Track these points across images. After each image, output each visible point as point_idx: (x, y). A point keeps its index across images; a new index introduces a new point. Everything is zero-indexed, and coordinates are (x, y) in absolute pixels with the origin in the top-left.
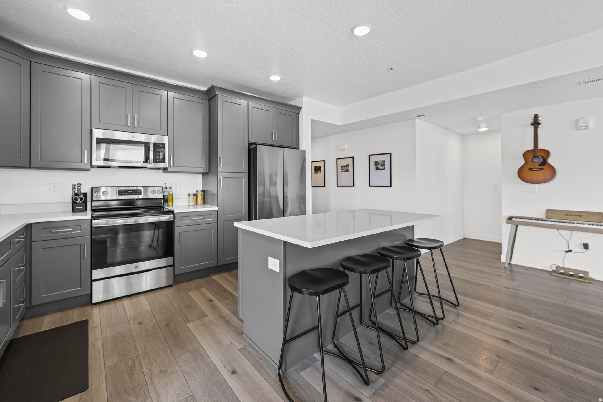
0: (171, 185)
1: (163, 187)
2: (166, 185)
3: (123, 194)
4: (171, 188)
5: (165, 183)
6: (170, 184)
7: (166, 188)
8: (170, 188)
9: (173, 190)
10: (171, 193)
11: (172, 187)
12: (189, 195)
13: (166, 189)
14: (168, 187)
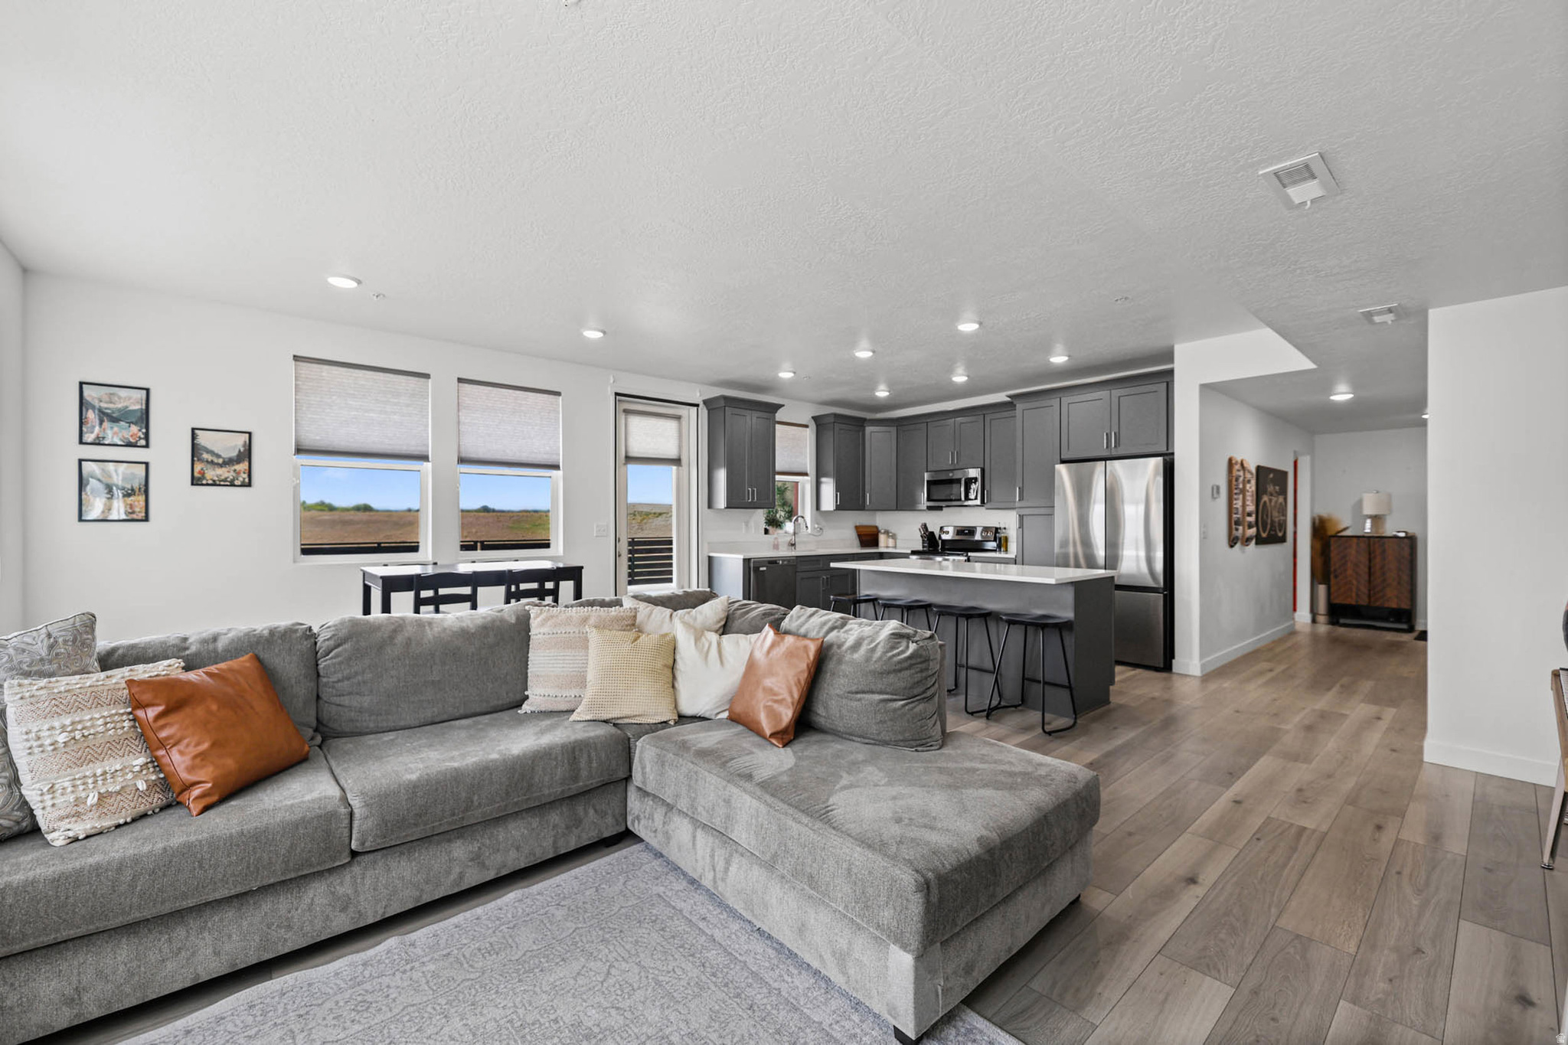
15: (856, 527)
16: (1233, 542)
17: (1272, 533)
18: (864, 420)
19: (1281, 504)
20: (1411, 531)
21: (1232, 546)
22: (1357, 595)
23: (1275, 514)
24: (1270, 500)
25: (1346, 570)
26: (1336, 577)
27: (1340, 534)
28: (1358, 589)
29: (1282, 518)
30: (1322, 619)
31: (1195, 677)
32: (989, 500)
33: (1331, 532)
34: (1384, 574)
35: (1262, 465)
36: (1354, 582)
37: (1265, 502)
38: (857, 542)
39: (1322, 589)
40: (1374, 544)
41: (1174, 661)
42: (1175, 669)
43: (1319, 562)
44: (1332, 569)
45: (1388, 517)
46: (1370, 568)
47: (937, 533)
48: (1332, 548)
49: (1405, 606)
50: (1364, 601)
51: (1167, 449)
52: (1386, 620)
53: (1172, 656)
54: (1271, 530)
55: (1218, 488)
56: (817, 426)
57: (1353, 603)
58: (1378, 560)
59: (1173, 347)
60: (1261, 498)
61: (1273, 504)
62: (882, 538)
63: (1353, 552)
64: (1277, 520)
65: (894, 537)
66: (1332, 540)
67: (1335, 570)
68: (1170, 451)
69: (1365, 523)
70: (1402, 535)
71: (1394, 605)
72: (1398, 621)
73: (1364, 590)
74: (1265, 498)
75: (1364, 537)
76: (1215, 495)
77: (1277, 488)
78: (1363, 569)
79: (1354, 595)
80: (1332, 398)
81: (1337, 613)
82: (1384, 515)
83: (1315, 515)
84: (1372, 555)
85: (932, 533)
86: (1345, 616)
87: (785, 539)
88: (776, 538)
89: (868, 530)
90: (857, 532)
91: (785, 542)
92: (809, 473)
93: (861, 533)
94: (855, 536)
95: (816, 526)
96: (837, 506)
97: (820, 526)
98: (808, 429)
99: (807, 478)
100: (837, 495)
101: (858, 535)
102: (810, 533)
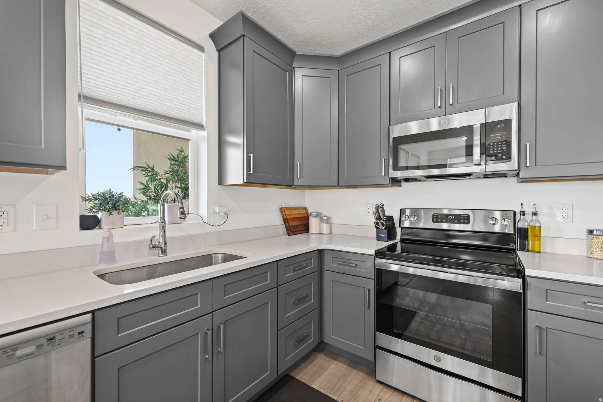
0: (535, 208)
1: (515, 213)
2: (522, 208)
3: (439, 220)
4: (535, 213)
5: (522, 204)
6: (532, 206)
7: (523, 213)
8: (533, 213)
9: (540, 218)
10: (537, 224)
11: (538, 213)
12: (591, 232)
13: (522, 217)
14: (528, 210)
15: (282, 210)
32: (534, 164)
38: (283, 230)
56: (220, 51)
62: (314, 222)
65: (328, 221)
87: (141, 237)
88: (109, 238)
89: (296, 212)
90: (283, 216)
91: (139, 243)
92: (204, 125)
93: (288, 217)
94: (279, 220)
95: (217, 209)
96: (248, 175)
97: (226, 210)
98: (203, 55)
99: (203, 133)
100: (249, 158)
101: (284, 220)
102: (206, 220)
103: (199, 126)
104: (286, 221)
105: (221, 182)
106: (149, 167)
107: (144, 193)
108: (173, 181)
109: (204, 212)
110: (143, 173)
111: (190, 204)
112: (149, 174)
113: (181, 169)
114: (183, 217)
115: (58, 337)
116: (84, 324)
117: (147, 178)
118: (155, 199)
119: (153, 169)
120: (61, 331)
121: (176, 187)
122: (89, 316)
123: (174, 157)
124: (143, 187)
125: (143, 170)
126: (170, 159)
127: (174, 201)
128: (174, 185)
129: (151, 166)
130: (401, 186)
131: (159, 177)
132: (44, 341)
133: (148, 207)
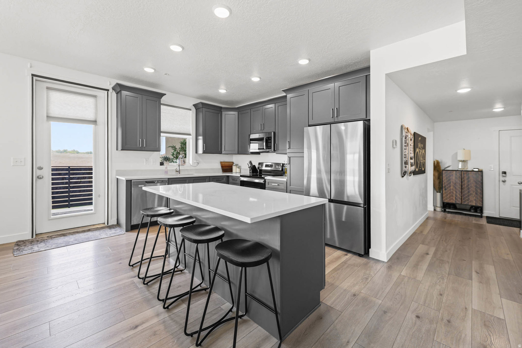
15: (221, 162)
16: (404, 174)
17: (420, 168)
18: (221, 108)
19: (423, 153)
20: (481, 168)
21: (403, 177)
22: (456, 198)
23: (421, 159)
24: (420, 151)
25: (450, 186)
26: (445, 189)
27: (446, 169)
28: (456, 196)
29: (424, 161)
30: (439, 209)
31: (383, 262)
32: (278, 149)
33: (442, 168)
34: (469, 189)
35: (416, 132)
36: (454, 192)
37: (417, 152)
38: (221, 170)
39: (439, 195)
40: (463, 173)
41: (370, 249)
42: (371, 255)
43: (437, 182)
44: (444, 186)
45: (469, 162)
46: (462, 186)
47: (257, 166)
48: (444, 175)
49: (479, 205)
50: (459, 201)
51: (366, 117)
52: (469, 210)
53: (369, 247)
54: (420, 167)
55: (396, 142)
56: (196, 109)
57: (454, 202)
58: (466, 182)
59: (369, 52)
60: (416, 150)
61: (420, 153)
62: (234, 168)
63: (454, 178)
64: (422, 162)
65: (239, 167)
66: (444, 172)
67: (445, 187)
68: (368, 118)
69: (459, 164)
70: (477, 170)
71: (474, 204)
72: (476, 211)
73: (459, 196)
74: (417, 150)
75: (458, 170)
76: (394, 146)
77: (422, 145)
78: (458, 187)
79: (454, 198)
80: (459, 91)
81: (446, 206)
82: (467, 160)
83: (435, 160)
84: (463, 180)
85: (254, 166)
86: (450, 208)
87: (173, 169)
88: (166, 168)
89: (227, 164)
90: (221, 165)
91: (173, 170)
92: (191, 134)
93: (223, 165)
94: (220, 167)
95: (195, 161)
96: (204, 151)
97: (198, 162)
98: (191, 111)
99: (191, 137)
100: (204, 145)
101: (221, 166)
102: (191, 165)
103: (190, 135)
104: (222, 167)
105: (196, 152)
106: (174, 146)
107: (172, 156)
108: (182, 151)
109: (191, 162)
110: (172, 148)
111: (187, 160)
112: (174, 149)
113: (185, 146)
114: (184, 163)
115: (164, 181)
116: (167, 180)
117: (174, 150)
118: (176, 158)
119: (175, 147)
120: (164, 180)
121: (183, 153)
122: (167, 179)
123: (182, 142)
124: (172, 154)
125: (172, 147)
126: (181, 143)
127: (182, 158)
128: (182, 153)
129: (175, 146)
130: (260, 154)
131: (177, 150)
132: (162, 181)
133: (173, 160)
